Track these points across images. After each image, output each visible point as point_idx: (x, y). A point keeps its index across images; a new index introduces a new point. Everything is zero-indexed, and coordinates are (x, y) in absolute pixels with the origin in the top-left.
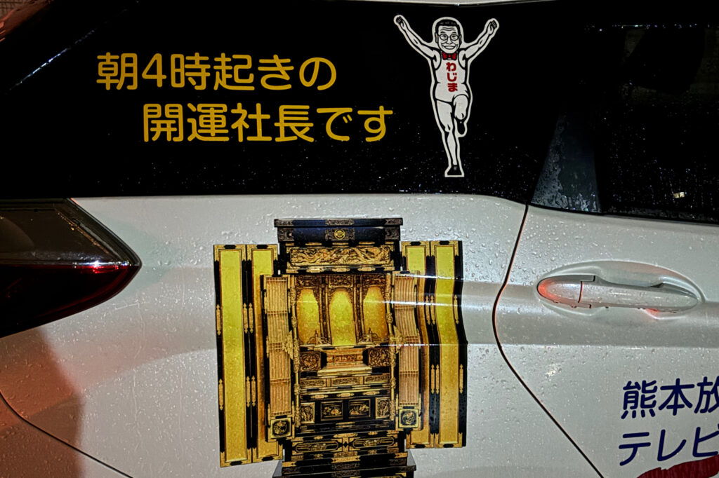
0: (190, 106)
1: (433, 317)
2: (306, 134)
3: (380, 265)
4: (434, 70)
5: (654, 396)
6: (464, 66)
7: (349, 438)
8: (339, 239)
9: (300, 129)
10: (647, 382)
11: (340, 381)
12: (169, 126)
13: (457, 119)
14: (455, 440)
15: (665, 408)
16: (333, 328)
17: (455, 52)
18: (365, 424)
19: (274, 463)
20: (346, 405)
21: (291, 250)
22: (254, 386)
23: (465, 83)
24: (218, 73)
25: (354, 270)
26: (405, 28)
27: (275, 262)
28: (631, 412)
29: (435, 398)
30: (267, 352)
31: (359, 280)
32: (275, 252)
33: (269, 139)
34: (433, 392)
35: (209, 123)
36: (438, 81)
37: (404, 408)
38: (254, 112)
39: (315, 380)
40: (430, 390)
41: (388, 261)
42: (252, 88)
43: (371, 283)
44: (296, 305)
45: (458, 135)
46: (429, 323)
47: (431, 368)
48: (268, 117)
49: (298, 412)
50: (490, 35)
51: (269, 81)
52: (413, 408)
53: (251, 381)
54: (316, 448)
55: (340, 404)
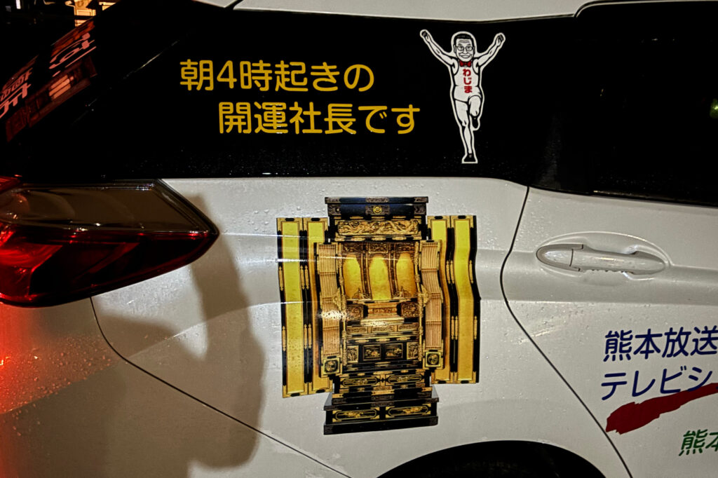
0: (256, 104)
1: (452, 277)
2: (350, 128)
3: (410, 235)
4: (453, 75)
5: (629, 343)
6: (477, 71)
7: (386, 375)
8: (377, 214)
9: (345, 123)
10: (625, 332)
11: (379, 328)
12: (239, 120)
13: (472, 115)
14: (468, 378)
15: (639, 353)
16: (372, 286)
17: (470, 61)
18: (399, 364)
19: (325, 395)
20: (383, 349)
21: (339, 223)
22: (310, 332)
23: (478, 86)
24: (278, 77)
25: (389, 239)
26: (429, 40)
27: (326, 232)
28: (611, 355)
29: (454, 344)
30: (321, 302)
31: (393, 247)
32: (326, 224)
33: (320, 131)
34: (453, 338)
35: (272, 119)
36: (456, 84)
37: (430, 351)
38: (308, 110)
39: (358, 328)
40: (451, 336)
41: (417, 232)
42: (306, 90)
43: (402, 250)
44: (342, 268)
45: (473, 129)
46: (449, 282)
47: (451, 319)
48: (319, 113)
49: (345, 353)
50: (498, 47)
51: (320, 84)
52: (436, 351)
53: (308, 327)
54: (359, 383)
55: (378, 347)
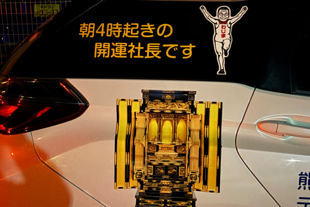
0: (113, 44)
1: (208, 134)
2: (158, 55)
3: (185, 111)
4: (216, 28)
6: (229, 26)
7: (167, 183)
8: (168, 99)
11: (164, 158)
12: (104, 51)
13: (225, 50)
14: (213, 189)
16: (163, 136)
17: (226, 21)
18: (174, 177)
19: (136, 190)
20: (166, 168)
21: (148, 102)
23: (229, 34)
24: (125, 31)
25: (173, 112)
26: (204, 11)
27: (141, 107)
28: (303, 187)
29: (206, 170)
30: (135, 142)
31: (176, 116)
32: (141, 103)
33: (142, 57)
34: (205, 167)
35: (119, 51)
36: (217, 33)
38: (138, 46)
39: (153, 157)
40: (204, 166)
41: (188, 109)
43: (180, 118)
44: (148, 125)
45: (224, 56)
46: (205, 137)
47: (204, 156)
48: (143, 48)
49: (146, 169)
50: (243, 13)
51: (145, 34)
52: (195, 173)
53: (127, 154)
54: (153, 185)
55: (164, 168)
